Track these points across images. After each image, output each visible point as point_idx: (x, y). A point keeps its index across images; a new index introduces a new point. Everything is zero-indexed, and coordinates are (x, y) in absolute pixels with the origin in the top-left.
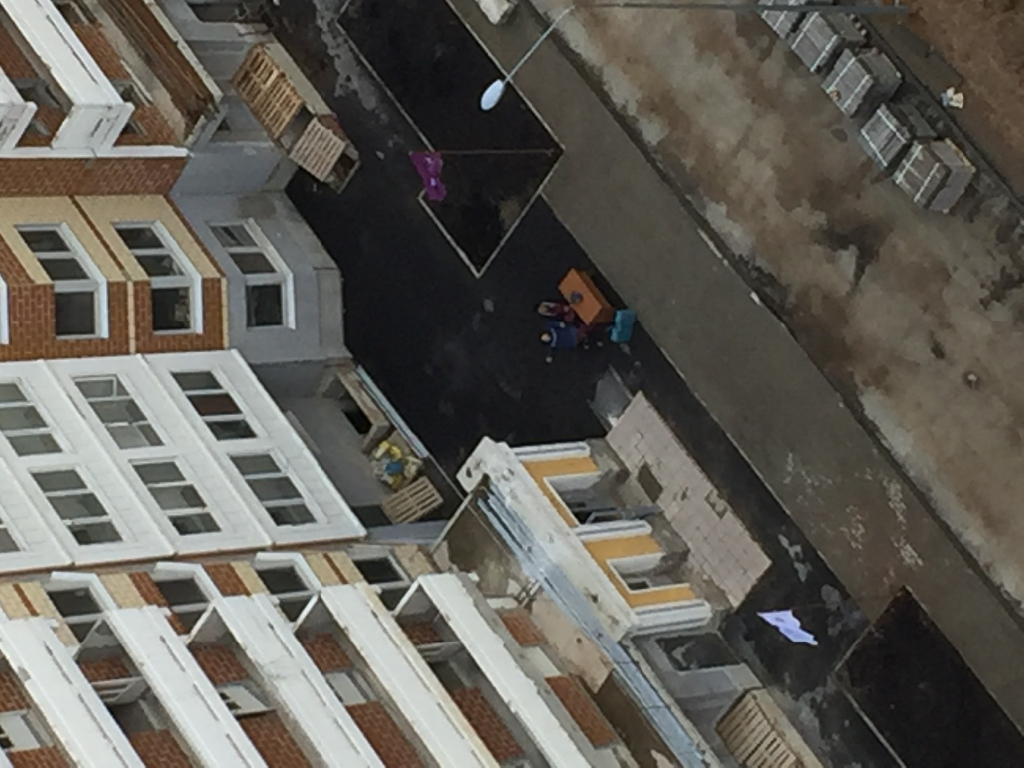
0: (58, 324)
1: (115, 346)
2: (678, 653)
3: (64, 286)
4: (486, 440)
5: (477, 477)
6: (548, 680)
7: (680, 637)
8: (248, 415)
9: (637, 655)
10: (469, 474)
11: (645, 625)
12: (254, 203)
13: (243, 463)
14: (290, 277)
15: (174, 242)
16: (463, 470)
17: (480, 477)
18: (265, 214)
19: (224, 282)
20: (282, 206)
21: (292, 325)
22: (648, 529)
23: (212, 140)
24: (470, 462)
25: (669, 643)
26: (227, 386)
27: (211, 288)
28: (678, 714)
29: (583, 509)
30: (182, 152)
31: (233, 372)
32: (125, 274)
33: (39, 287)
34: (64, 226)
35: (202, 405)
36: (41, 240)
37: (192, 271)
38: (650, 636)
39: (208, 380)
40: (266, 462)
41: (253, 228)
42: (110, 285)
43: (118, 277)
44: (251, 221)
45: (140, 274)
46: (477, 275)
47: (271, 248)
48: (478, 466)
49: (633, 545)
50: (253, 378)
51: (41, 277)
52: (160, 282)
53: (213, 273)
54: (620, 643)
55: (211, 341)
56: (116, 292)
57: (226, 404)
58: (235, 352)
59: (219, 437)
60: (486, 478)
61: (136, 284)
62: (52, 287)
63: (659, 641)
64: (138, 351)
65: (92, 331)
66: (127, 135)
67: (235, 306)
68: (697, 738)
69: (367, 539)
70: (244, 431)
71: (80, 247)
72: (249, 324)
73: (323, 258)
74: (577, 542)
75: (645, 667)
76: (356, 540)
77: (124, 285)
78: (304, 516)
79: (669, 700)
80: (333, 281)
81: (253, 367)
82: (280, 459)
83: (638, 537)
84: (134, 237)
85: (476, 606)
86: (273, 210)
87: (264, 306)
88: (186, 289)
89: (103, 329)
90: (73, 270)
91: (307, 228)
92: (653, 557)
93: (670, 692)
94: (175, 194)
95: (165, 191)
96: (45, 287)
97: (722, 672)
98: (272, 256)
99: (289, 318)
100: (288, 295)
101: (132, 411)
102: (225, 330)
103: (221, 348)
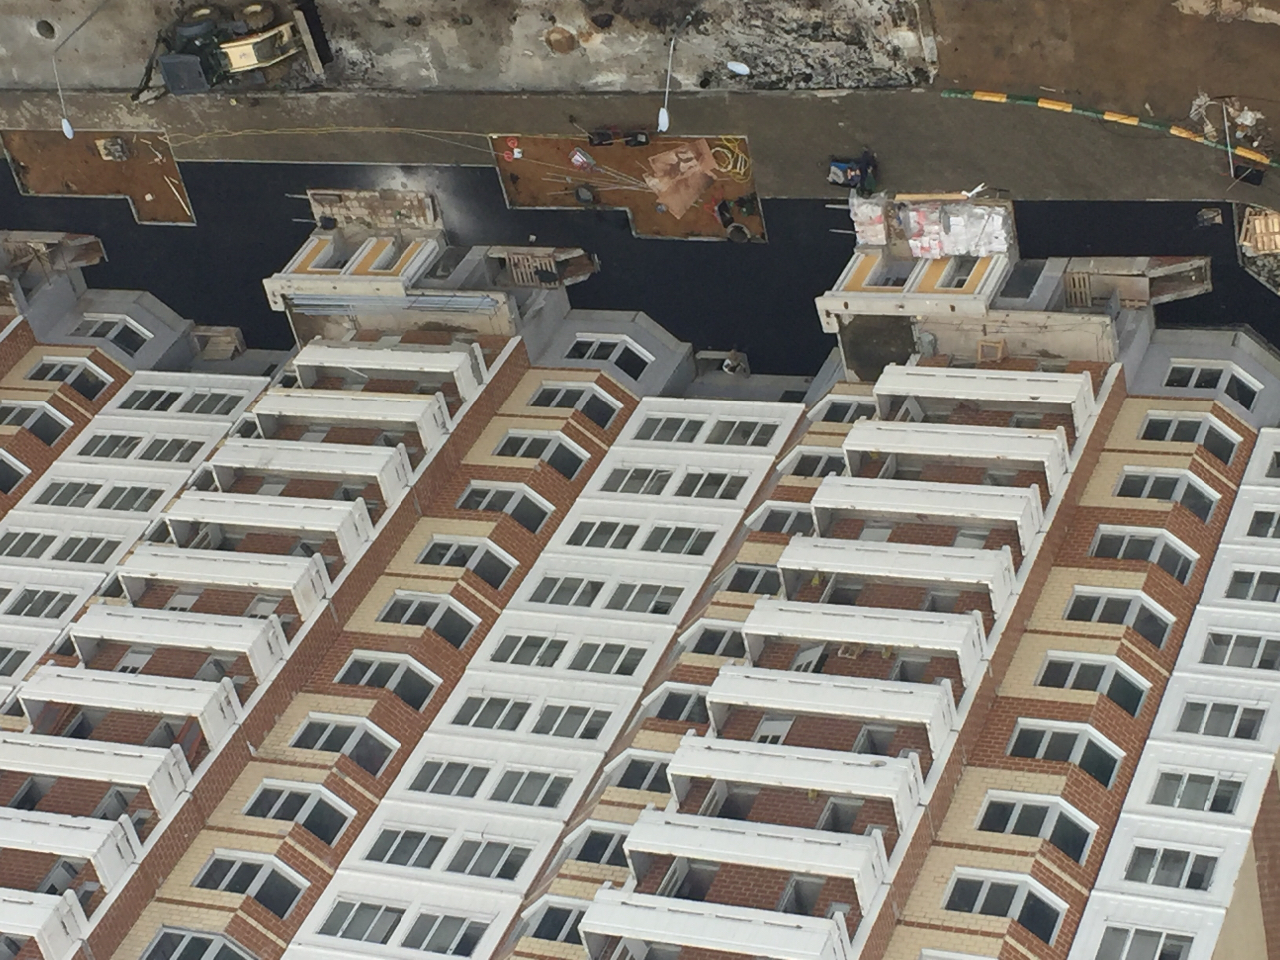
0: (44, 441)
1: (81, 423)
2: (439, 272)
4: (265, 281)
5: (280, 300)
6: (401, 342)
7: (434, 266)
8: (169, 389)
9: (419, 292)
11: (411, 275)
12: (80, 305)
13: (187, 408)
14: (127, 318)
15: (59, 359)
16: (272, 304)
17: (281, 299)
18: (90, 306)
19: (98, 349)
20: (92, 294)
21: (151, 336)
22: (374, 240)
23: (28, 301)
24: (270, 297)
25: (431, 273)
26: (148, 388)
27: (96, 358)
28: (459, 294)
29: (338, 263)
30: (19, 319)
31: (145, 380)
32: (50, 391)
33: (17, 434)
35: (146, 406)
37: (81, 361)
38: (418, 279)
39: (137, 394)
40: (197, 398)
41: (89, 316)
42: (49, 402)
43: (49, 395)
44: (85, 314)
45: (58, 384)
46: (194, 225)
47: (106, 315)
48: (274, 295)
49: (376, 251)
50: (156, 373)
51: (14, 430)
52: (70, 379)
53: (89, 351)
54: (407, 295)
55: (122, 378)
56: (55, 402)
57: (155, 395)
58: (137, 372)
59: (166, 410)
60: (283, 296)
61: (59, 390)
62: (24, 428)
63: (426, 277)
64: (93, 415)
65: (64, 428)
67: (116, 354)
68: (479, 294)
69: (273, 379)
70: (174, 397)
71: (18, 402)
72: (132, 355)
73: (134, 295)
74: (346, 277)
75: (428, 292)
76: (269, 384)
77: (55, 395)
78: (235, 400)
80: (149, 298)
81: (152, 369)
82: (201, 391)
83: (373, 247)
84: (41, 373)
85: (329, 347)
86: (90, 300)
87: (129, 341)
88: (86, 369)
89: (68, 423)
90: (25, 413)
91: (112, 292)
92: (388, 249)
93: (452, 290)
94: (39, 339)
95: (34, 343)
96: (19, 431)
97: (467, 260)
98: (108, 317)
99: (148, 334)
100: (134, 324)
101: (115, 440)
102: (123, 368)
103: (130, 377)
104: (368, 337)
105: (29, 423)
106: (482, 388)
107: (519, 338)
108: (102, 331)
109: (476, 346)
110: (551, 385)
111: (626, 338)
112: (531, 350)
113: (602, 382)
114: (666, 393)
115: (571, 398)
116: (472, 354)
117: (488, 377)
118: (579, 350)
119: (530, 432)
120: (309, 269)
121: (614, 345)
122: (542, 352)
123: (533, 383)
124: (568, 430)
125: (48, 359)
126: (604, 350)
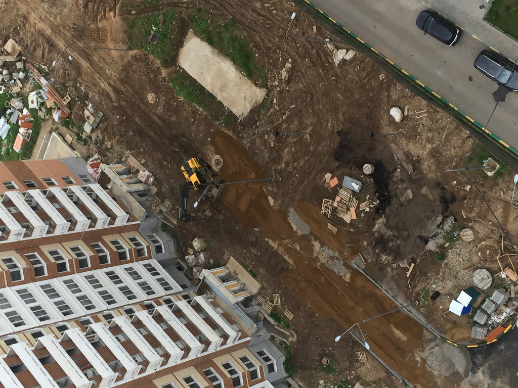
0: (119, 258)
1: (131, 261)
4: (204, 269)
5: (203, 276)
6: (221, 314)
8: (158, 271)
9: (237, 307)
11: (238, 300)
12: (155, 230)
13: (158, 280)
14: (163, 243)
15: (140, 240)
16: (200, 276)
19: (150, 246)
20: (160, 230)
21: (164, 253)
22: (236, 282)
23: (145, 219)
24: (201, 274)
25: (243, 303)
26: (154, 266)
27: (148, 247)
28: (246, 316)
29: (224, 280)
30: (139, 222)
31: (154, 263)
34: (119, 239)
35: (149, 270)
36: (114, 243)
37: (144, 245)
38: (239, 303)
39: (150, 265)
40: (162, 279)
41: (154, 234)
43: (130, 248)
45: (134, 247)
48: (203, 274)
49: (234, 286)
52: (138, 248)
53: (148, 244)
54: (234, 305)
55: (150, 257)
56: (130, 251)
57: (154, 269)
58: (154, 259)
59: (153, 276)
60: (204, 276)
62: (118, 251)
63: (241, 303)
64: (136, 261)
65: (126, 259)
66: (129, 220)
67: (153, 250)
68: (251, 321)
69: (184, 291)
70: (158, 274)
71: (122, 243)
72: (156, 253)
73: (169, 239)
74: (223, 286)
75: (239, 309)
76: (181, 292)
78: (170, 288)
79: (245, 314)
80: (172, 242)
81: (158, 262)
82: (165, 278)
83: (235, 284)
84: (133, 240)
86: (158, 231)
87: (159, 249)
88: (143, 248)
89: (128, 258)
90: (121, 247)
91: (165, 234)
92: (237, 288)
93: (245, 313)
94: (139, 230)
95: (137, 230)
96: (116, 251)
98: (159, 239)
99: (164, 251)
100: (163, 247)
101: (136, 273)
102: (152, 255)
103: (151, 258)
104: (215, 305)
105: (120, 251)
106: (233, 345)
107: (251, 339)
108: (155, 241)
109: (240, 333)
110: (248, 357)
111: (275, 360)
112: (251, 344)
113: (261, 368)
114: (272, 383)
115: (250, 365)
116: (238, 334)
117: (236, 343)
118: (261, 353)
119: (235, 366)
120: (215, 275)
121: (271, 360)
122: (252, 346)
123: (244, 352)
124: (244, 374)
125: (137, 238)
126: (267, 359)
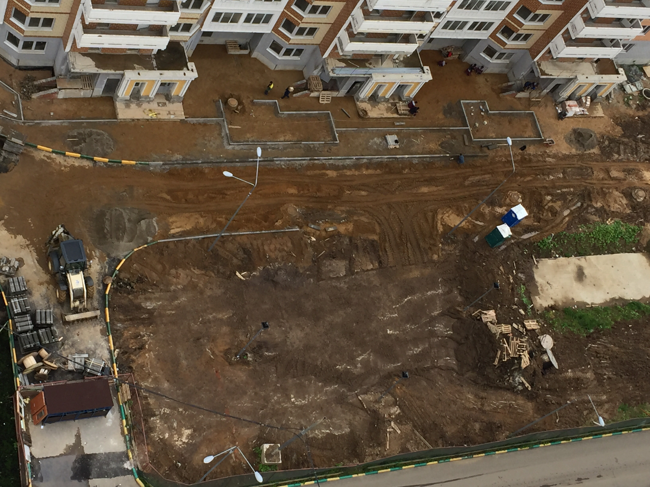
0: (525, 8)
1: (510, 16)
2: (358, 84)
3: (532, 15)
4: (432, 79)
5: (425, 71)
8: (473, 31)
9: (366, 76)
10: (427, 69)
11: (370, 83)
12: (511, 66)
13: (465, 23)
14: (491, 61)
15: (520, 43)
16: (429, 69)
18: (507, 66)
19: (503, 48)
20: (506, 71)
21: (481, 54)
22: (386, 97)
23: (532, 68)
24: (429, 72)
25: (362, 84)
26: (482, 31)
27: (504, 44)
28: (350, 75)
29: (402, 87)
30: (536, 60)
31: (483, 35)
32: (523, 29)
33: (536, 10)
34: (543, 24)
35: (483, 24)
36: (544, 17)
37: (510, 43)
38: (367, 81)
39: (486, 29)
40: (461, 28)
41: (507, 61)
42: (523, 25)
43: (524, 27)
44: (508, 62)
45: (519, 32)
46: (462, 101)
47: (500, 62)
50: (478, 38)
51: (538, 12)
52: (514, 35)
53: (506, 47)
54: (371, 74)
55: (493, 36)
56: (521, 25)
57: (479, 29)
58: (487, 38)
59: (474, 22)
61: (519, 30)
62: (534, 13)
63: (364, 82)
64: (505, 19)
65: (517, 13)
66: (549, 52)
67: (496, 45)
68: (341, 76)
69: (429, 37)
70: (471, 28)
71: (536, 24)
72: (489, 46)
74: (397, 81)
75: (363, 76)
76: (430, 35)
77: (521, 28)
78: (445, 27)
79: (352, 75)
81: (480, 40)
82: (459, 31)
83: (387, 94)
84: (527, 37)
86: (506, 68)
87: (490, 52)
88: (508, 39)
89: (515, 16)
90: (533, 19)
92: (380, 94)
93: (352, 77)
94: (528, 51)
95: (530, 50)
98: (499, 61)
99: (483, 55)
100: (488, 58)
101: (495, 9)
102: (492, 40)
103: (490, 36)
106: (338, 36)
107: (324, 57)
108: (501, 56)
109: (341, 54)
110: (310, 37)
111: (280, 58)
112: (318, 52)
113: (288, 39)
114: (262, 34)
115: (301, 32)
116: (342, 50)
117: (336, 40)
118: (299, 52)
119: (317, 17)
120: (413, 84)
121: (284, 55)
122: (314, 51)
123: (318, 38)
124: (301, 18)
125: (523, 43)
126: (288, 52)
